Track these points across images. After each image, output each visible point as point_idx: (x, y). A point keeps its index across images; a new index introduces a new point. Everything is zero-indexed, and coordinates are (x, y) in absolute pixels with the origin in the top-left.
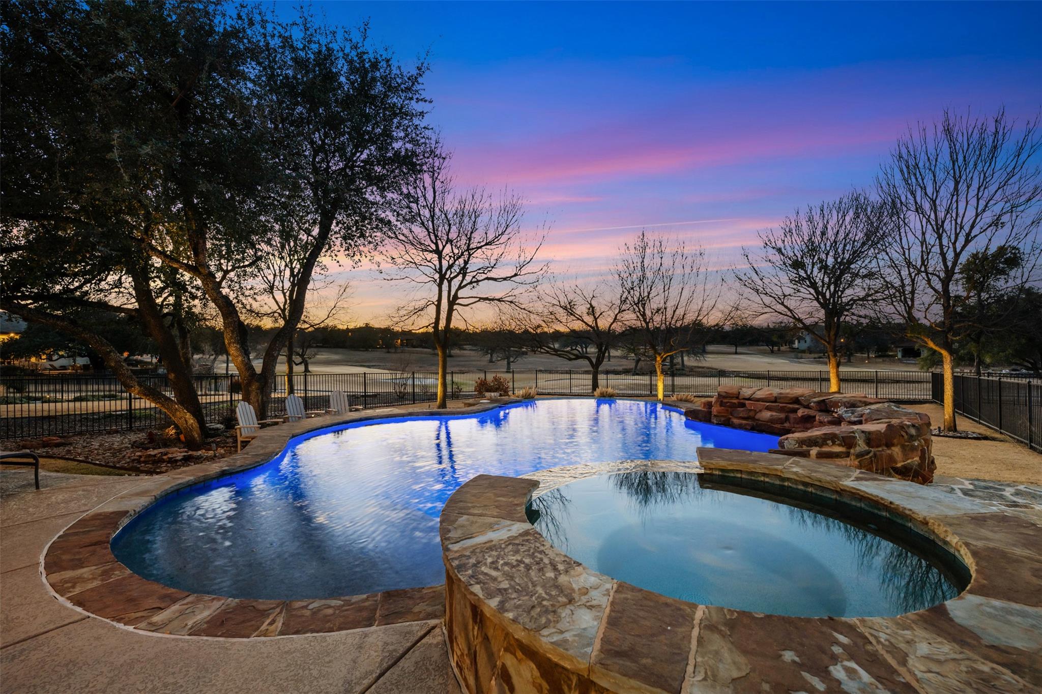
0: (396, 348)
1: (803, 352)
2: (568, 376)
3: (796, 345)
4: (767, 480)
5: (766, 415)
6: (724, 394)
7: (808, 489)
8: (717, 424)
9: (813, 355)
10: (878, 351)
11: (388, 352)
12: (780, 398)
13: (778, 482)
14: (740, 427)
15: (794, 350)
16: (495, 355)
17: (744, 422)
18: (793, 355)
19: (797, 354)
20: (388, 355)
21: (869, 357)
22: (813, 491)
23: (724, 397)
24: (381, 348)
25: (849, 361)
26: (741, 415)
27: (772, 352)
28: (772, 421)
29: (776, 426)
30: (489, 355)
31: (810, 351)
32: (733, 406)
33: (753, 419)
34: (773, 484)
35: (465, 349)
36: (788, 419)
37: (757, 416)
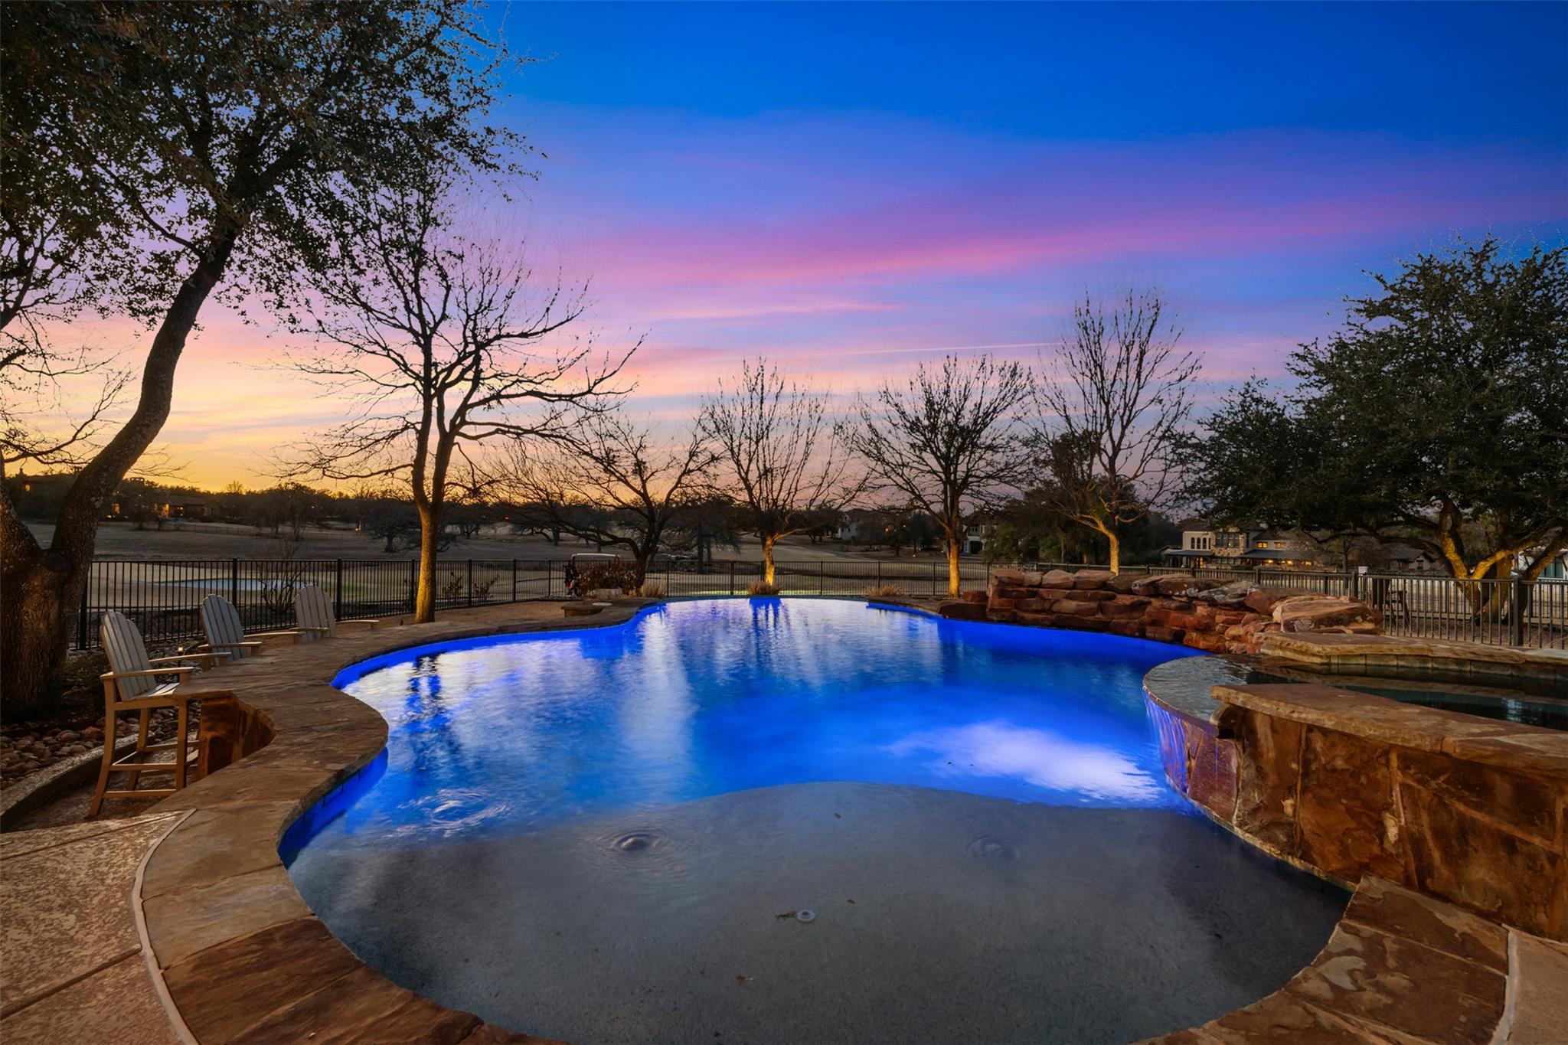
0: (161, 521)
1: (848, 543)
2: (545, 574)
3: (839, 534)
4: (1402, 663)
5: (1071, 605)
6: (1006, 580)
7: (1464, 668)
8: (1000, 622)
9: (859, 548)
10: (923, 544)
11: (140, 529)
12: (1081, 583)
13: (1417, 664)
14: (1035, 623)
15: (839, 541)
16: (396, 540)
17: (1040, 616)
18: (837, 546)
19: (843, 545)
20: (139, 535)
21: (915, 551)
22: (1473, 669)
23: (1007, 584)
24: (119, 518)
25: (897, 555)
26: (1034, 607)
27: (814, 542)
28: (1080, 612)
29: (1088, 618)
30: (385, 540)
31: (855, 541)
32: (1021, 596)
33: (1049, 611)
34: (1411, 667)
35: (329, 528)
36: (1101, 609)
37: (1055, 608)
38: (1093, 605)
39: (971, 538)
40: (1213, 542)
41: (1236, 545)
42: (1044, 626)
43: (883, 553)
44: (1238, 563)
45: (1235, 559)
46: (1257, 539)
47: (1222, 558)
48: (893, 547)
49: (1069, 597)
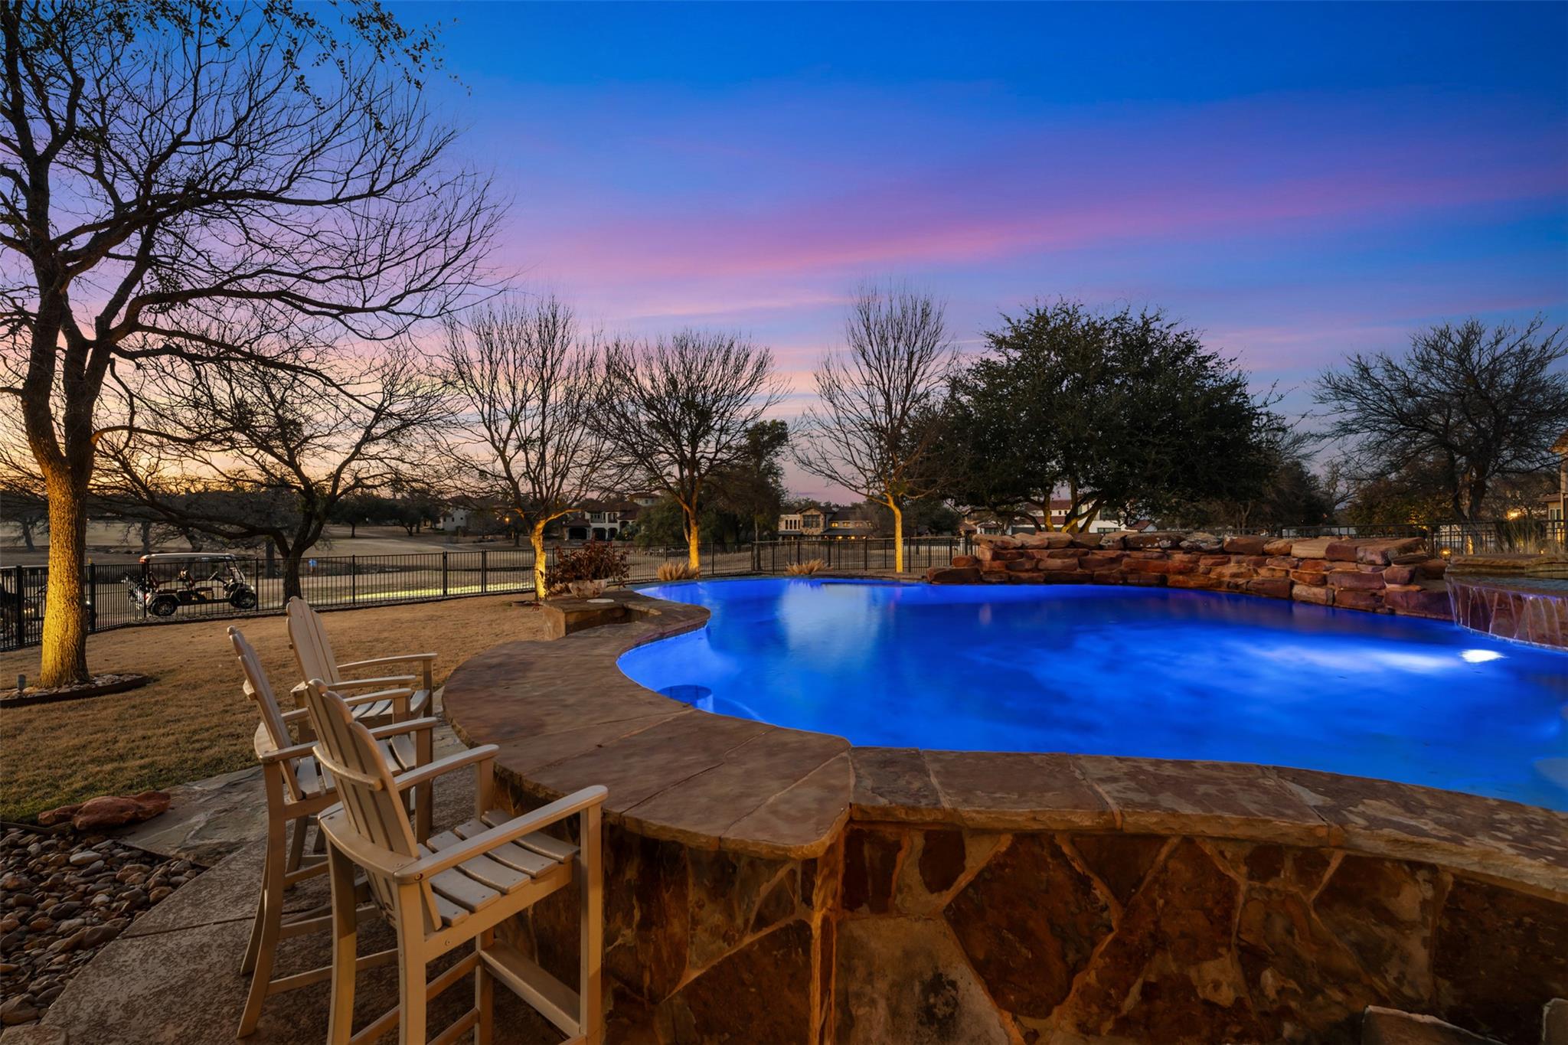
1: (455, 533)
3: (441, 524)
8: (996, 583)
12: (1054, 543)
14: (1029, 581)
17: (1032, 574)
19: (448, 536)
23: (999, 548)
26: (1025, 567)
27: (410, 534)
28: (1064, 568)
29: (1073, 573)
32: (1012, 558)
33: (1039, 569)
36: (1081, 565)
37: (1041, 566)
38: (1075, 561)
39: (594, 525)
40: (802, 523)
41: (818, 525)
42: (1038, 583)
43: (499, 543)
44: (820, 539)
45: (817, 536)
46: (832, 520)
47: (808, 536)
48: (508, 537)
49: (1050, 556)
